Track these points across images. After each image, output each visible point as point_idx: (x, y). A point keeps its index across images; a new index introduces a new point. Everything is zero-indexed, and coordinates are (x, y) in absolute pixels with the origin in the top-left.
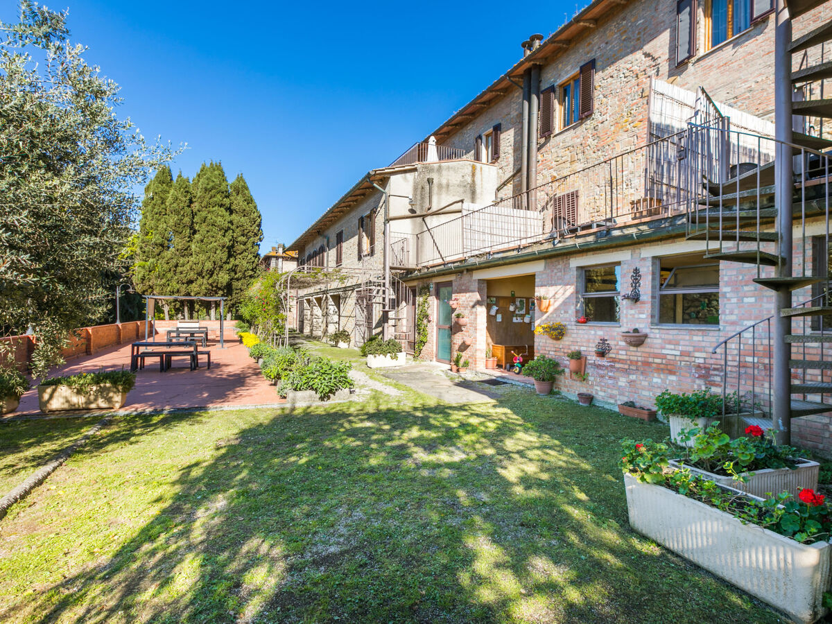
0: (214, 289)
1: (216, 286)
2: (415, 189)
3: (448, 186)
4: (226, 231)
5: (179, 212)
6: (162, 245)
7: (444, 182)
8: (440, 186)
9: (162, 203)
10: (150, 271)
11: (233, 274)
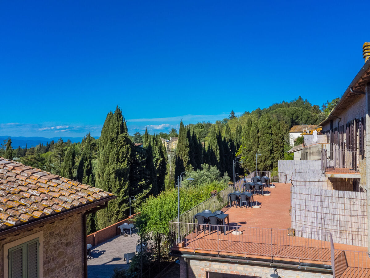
0: (266, 167)
1: (267, 166)
2: (302, 155)
3: (313, 153)
4: (269, 143)
5: (254, 137)
6: (249, 150)
7: (311, 152)
8: (310, 153)
9: (249, 134)
10: (246, 160)
11: (273, 160)
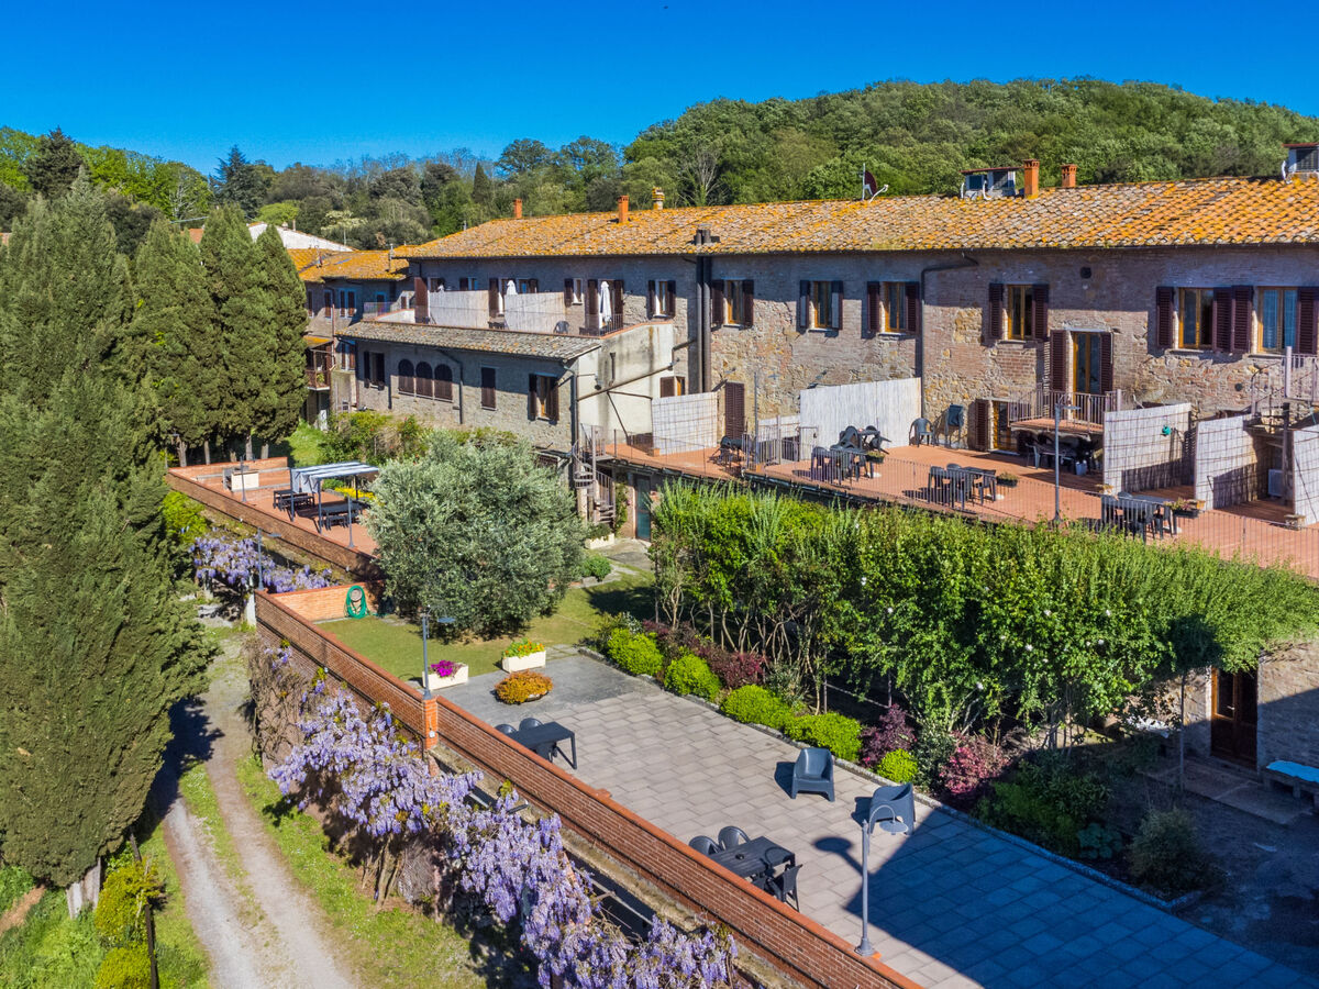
2: (600, 365)
3: (628, 354)
7: (625, 351)
8: (622, 357)
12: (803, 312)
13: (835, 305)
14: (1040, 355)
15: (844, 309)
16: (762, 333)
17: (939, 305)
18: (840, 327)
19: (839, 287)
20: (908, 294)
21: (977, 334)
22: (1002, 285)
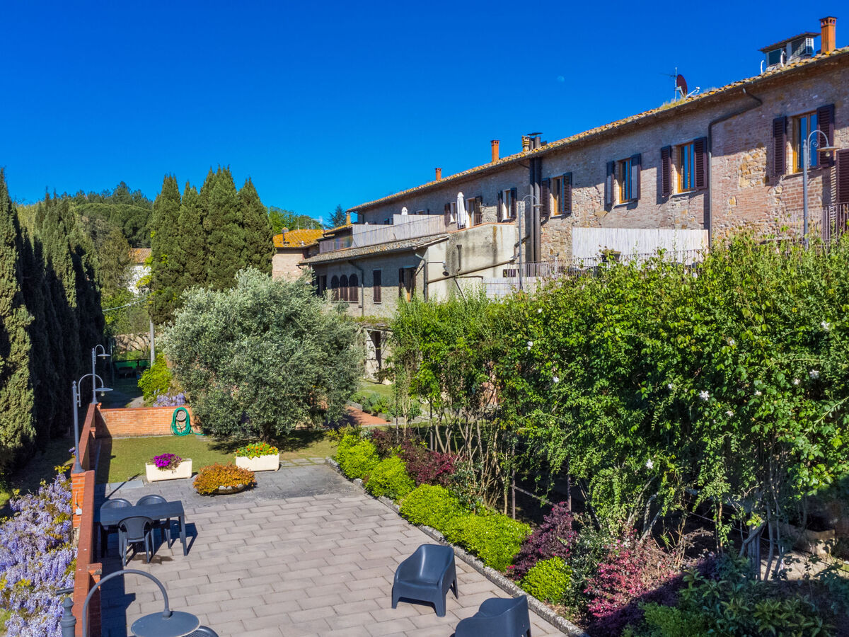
2: (448, 255)
3: (474, 248)
5: (192, 232)
6: (177, 271)
7: (470, 245)
8: (467, 249)
9: (174, 223)
10: (168, 301)
12: (609, 190)
13: (634, 178)
14: (826, 182)
15: (642, 180)
16: (578, 219)
17: (725, 154)
18: (639, 197)
19: (638, 160)
20: (696, 150)
21: (762, 174)
22: (786, 118)
